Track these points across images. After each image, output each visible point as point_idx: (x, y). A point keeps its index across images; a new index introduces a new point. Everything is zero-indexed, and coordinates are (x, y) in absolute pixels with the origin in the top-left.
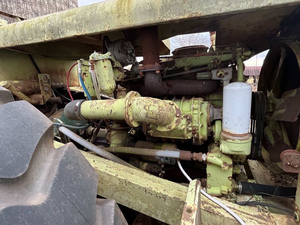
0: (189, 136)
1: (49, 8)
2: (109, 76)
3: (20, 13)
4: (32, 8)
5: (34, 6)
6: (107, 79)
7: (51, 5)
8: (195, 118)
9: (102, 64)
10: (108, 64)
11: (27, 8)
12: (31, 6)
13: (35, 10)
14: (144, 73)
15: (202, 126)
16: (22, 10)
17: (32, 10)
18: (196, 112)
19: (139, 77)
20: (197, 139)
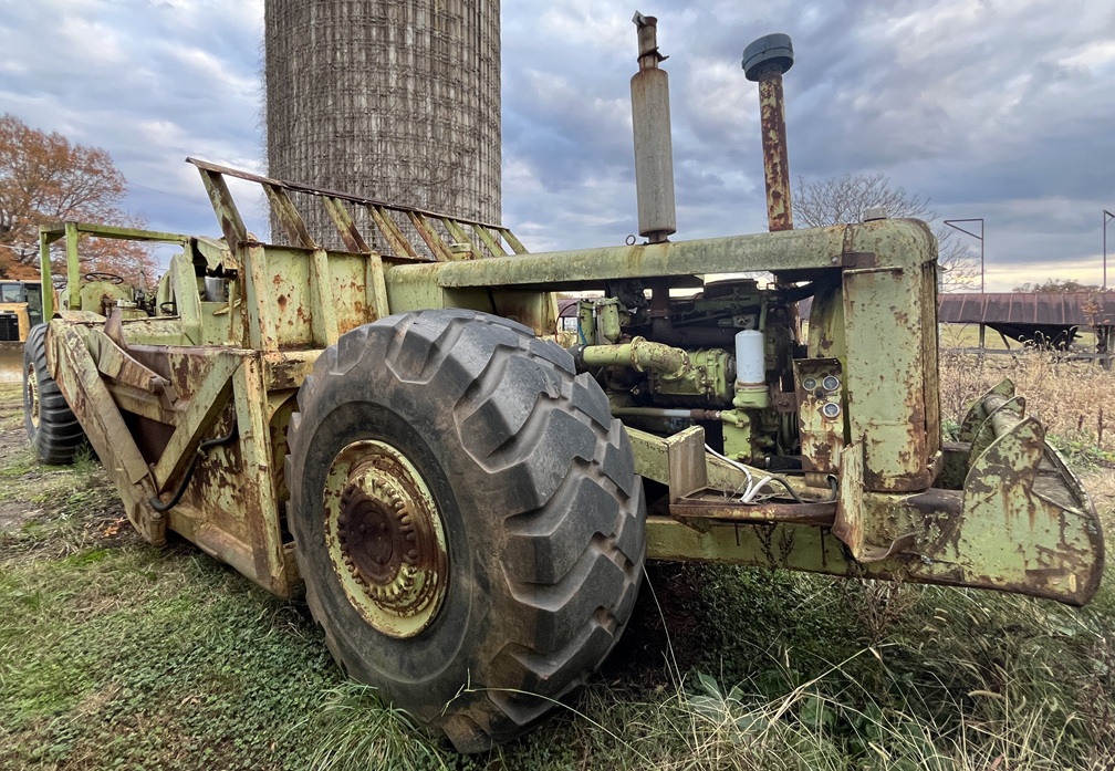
0: (702, 391)
1: (433, 147)
2: (615, 320)
3: (369, 164)
4: (397, 151)
5: (401, 146)
6: (612, 323)
7: (438, 141)
8: (711, 370)
9: (608, 309)
10: (614, 308)
11: (386, 151)
12: (395, 146)
13: (403, 154)
14: (653, 318)
15: (719, 380)
16: (375, 157)
17: (397, 156)
18: (711, 363)
19: (647, 323)
20: (713, 396)
